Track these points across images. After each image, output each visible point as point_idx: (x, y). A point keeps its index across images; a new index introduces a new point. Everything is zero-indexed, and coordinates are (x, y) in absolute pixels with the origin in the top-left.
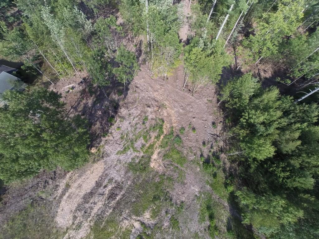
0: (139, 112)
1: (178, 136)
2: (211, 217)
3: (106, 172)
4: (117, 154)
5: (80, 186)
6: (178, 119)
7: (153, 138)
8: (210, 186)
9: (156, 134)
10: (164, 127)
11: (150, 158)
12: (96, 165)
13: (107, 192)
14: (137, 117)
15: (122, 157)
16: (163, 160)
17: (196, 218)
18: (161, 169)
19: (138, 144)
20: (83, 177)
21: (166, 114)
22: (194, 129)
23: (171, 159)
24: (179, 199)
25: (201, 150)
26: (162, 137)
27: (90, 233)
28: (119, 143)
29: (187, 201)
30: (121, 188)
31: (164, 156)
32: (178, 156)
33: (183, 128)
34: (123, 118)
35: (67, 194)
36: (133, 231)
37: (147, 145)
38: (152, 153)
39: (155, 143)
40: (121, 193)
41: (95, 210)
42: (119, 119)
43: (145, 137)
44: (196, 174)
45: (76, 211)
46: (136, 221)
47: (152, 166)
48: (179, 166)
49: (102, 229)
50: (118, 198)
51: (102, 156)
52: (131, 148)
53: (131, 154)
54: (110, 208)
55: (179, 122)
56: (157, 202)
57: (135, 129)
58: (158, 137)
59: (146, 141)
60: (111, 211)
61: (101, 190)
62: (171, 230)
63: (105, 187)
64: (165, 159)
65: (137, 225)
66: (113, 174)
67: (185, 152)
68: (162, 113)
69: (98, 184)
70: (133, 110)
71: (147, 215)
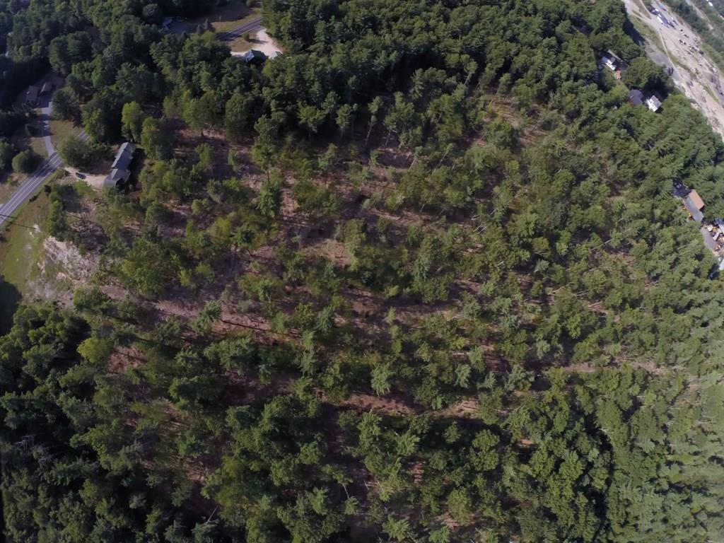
1: (69, 288)
2: (38, 301)
4: (67, 255)
7: (70, 274)
14: (84, 264)
15: (66, 258)
16: (61, 279)
19: (70, 266)
21: (82, 282)
22: (70, 299)
25: (61, 301)
33: (72, 292)
37: (68, 271)
51: (68, 248)
58: (71, 277)
63: (57, 252)
66: (60, 254)
67: (62, 292)
68: (83, 279)
69: (58, 249)
71: (44, 271)
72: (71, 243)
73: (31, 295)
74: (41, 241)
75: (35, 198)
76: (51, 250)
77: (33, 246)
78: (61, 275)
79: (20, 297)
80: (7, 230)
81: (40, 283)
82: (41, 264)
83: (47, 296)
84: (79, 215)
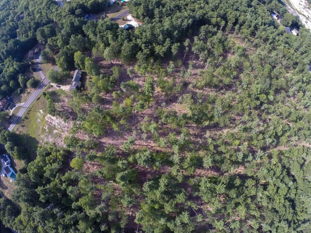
1: (60, 137)
2: (46, 143)
8: (51, 144)
10: (62, 133)
14: (65, 125)
15: (56, 123)
19: (59, 127)
22: (61, 141)
33: (62, 138)
44: (53, 141)
48: (54, 137)
51: (57, 119)
58: (60, 131)
66: (54, 122)
69: (52, 120)
71: (47, 130)
72: (58, 116)
73: (43, 141)
74: (44, 117)
75: (39, 98)
76: (49, 121)
77: (41, 119)
78: (55, 131)
79: (38, 143)
80: (28, 114)
81: (46, 136)
82: (45, 127)
83: (50, 141)
84: (60, 104)
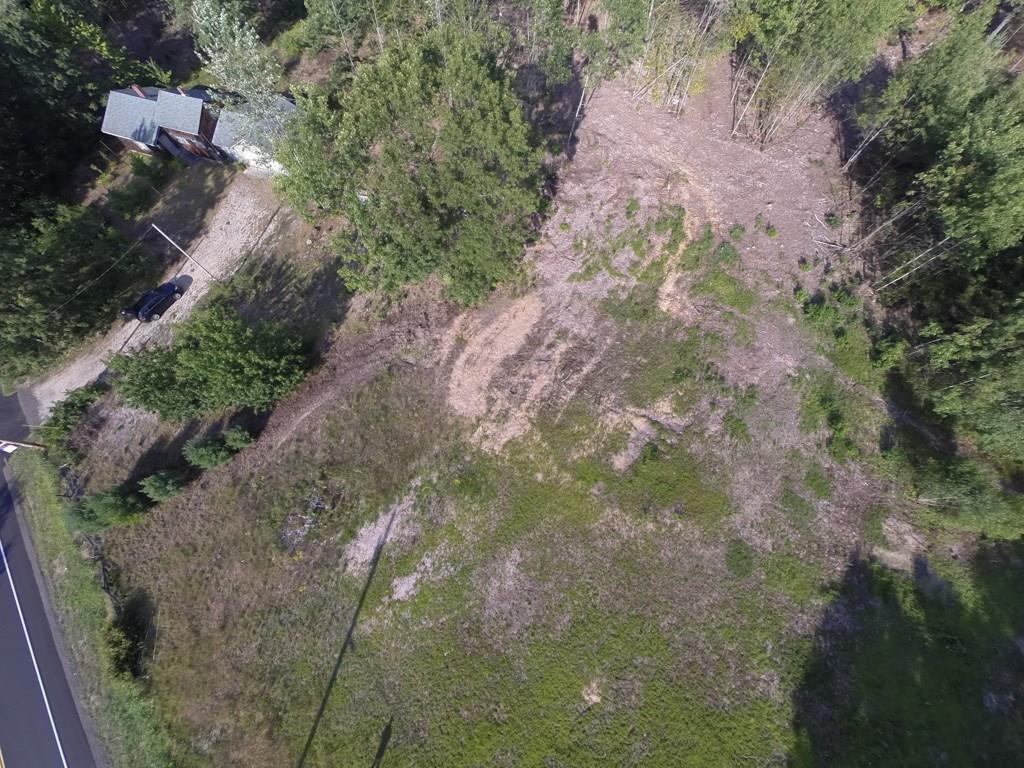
0: (614, 191)
1: (725, 244)
2: (834, 419)
3: (550, 316)
4: (570, 279)
5: (489, 343)
6: (723, 207)
7: (658, 248)
8: (826, 356)
9: (665, 238)
10: (686, 223)
11: (656, 291)
12: (521, 303)
13: (557, 356)
14: (610, 201)
15: (583, 288)
16: (691, 296)
17: (794, 422)
18: (689, 316)
19: (624, 257)
20: (494, 326)
21: (686, 196)
22: (769, 229)
23: (711, 295)
24: (742, 380)
25: (794, 277)
26: (682, 246)
27: (531, 431)
28: (570, 257)
29: (764, 384)
30: (592, 351)
31: (694, 287)
32: (731, 289)
33: (739, 228)
34: (572, 204)
35: (463, 357)
36: (633, 435)
37: (646, 263)
38: (661, 281)
39: (664, 259)
40: (593, 360)
41: (535, 389)
42: (562, 208)
43: (636, 247)
44: (786, 330)
45: (490, 387)
46: (637, 416)
47: (664, 310)
48: (736, 311)
49: (559, 426)
50: (586, 370)
51: (532, 284)
52: (604, 269)
53: (605, 281)
54: (570, 387)
55: (729, 213)
56: (687, 383)
57: (608, 229)
58: (672, 246)
59: (642, 255)
60: (573, 393)
61: (541, 352)
62: (727, 438)
63: (551, 346)
64: (696, 294)
65: (640, 424)
66: (566, 321)
67: (750, 281)
68: (675, 194)
69: (534, 341)
70: (597, 185)
71: (664, 407)
73: (820, 482)
